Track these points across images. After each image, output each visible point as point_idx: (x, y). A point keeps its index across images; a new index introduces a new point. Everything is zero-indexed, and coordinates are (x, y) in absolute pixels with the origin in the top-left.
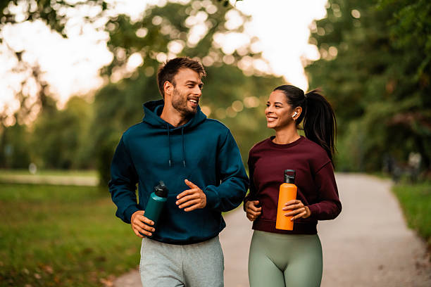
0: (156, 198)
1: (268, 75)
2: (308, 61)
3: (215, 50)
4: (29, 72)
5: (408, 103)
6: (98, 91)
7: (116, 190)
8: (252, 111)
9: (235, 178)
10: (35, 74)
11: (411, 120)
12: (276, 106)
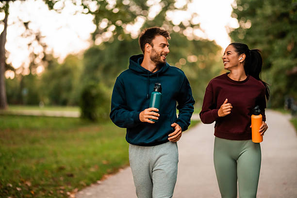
1: (204, 40)
2: (230, 29)
4: (33, 37)
6: (86, 51)
10: (38, 38)
12: (228, 54)
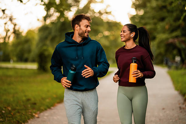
0: (72, 72)
1: (114, 22)
2: (131, 15)
3: (91, 11)
4: (8, 19)
5: (175, 34)
8: (107, 37)
9: (104, 64)
10: (11, 19)
11: (177, 42)
12: (124, 32)
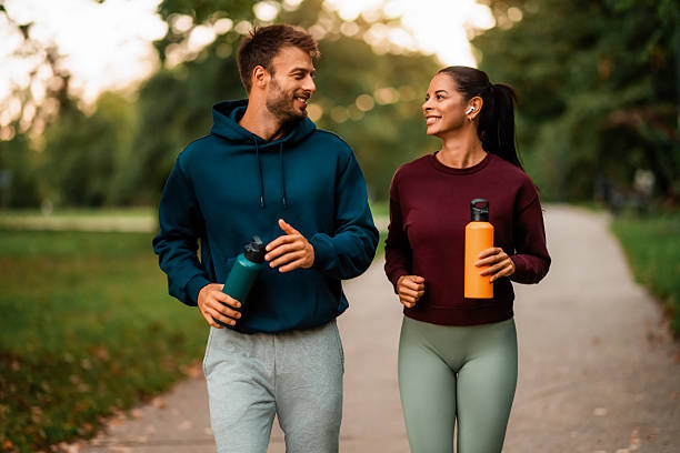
0: (244, 262)
1: (411, 53)
2: (475, 30)
3: (329, 17)
4: (41, 56)
6: (143, 83)
7: (169, 249)
10: (51, 58)
12: (438, 97)
